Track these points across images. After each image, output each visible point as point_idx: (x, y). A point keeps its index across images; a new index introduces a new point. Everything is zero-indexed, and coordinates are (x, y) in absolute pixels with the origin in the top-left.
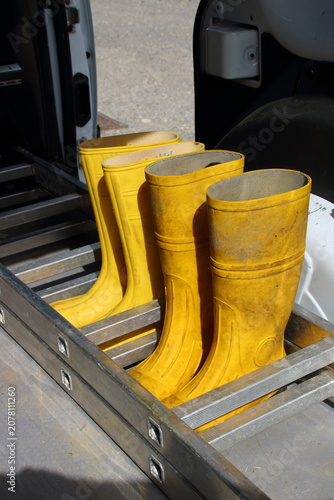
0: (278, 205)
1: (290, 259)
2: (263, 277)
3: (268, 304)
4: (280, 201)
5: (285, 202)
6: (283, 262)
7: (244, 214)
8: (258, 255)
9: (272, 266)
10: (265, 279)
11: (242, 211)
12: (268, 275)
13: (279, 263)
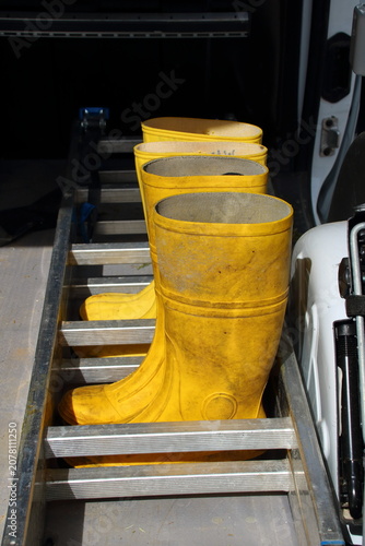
0: (222, 236)
1: (244, 306)
2: (203, 316)
3: (213, 351)
4: (225, 232)
5: (232, 235)
6: (232, 306)
7: (178, 236)
8: (197, 288)
9: (214, 306)
10: (207, 319)
11: (176, 232)
12: (209, 316)
13: (224, 306)
